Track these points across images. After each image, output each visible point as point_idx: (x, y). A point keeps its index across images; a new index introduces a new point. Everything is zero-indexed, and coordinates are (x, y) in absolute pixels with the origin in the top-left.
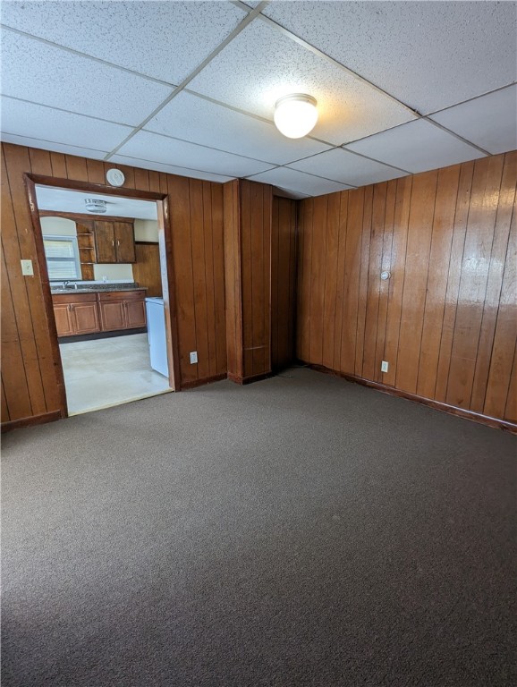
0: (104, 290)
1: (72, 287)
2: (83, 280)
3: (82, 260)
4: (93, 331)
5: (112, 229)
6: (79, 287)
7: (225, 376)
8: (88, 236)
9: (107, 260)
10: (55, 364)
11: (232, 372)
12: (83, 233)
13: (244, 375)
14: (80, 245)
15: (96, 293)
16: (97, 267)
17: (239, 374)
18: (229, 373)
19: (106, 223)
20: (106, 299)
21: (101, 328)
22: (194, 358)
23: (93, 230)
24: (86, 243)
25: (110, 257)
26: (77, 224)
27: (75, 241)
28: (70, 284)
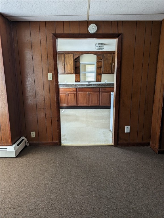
0: (103, 87)
1: (91, 85)
2: (97, 82)
3: (97, 72)
4: (96, 105)
5: (111, 57)
6: (95, 85)
7: (148, 144)
8: (101, 61)
9: (107, 73)
10: (57, 121)
11: (153, 143)
12: (99, 60)
13: (160, 147)
14: (97, 65)
15: (100, 88)
16: (103, 76)
17: (157, 146)
18: (151, 143)
19: (109, 55)
20: (103, 90)
21: (99, 104)
22: (127, 129)
23: (103, 58)
24: (100, 65)
25: (109, 71)
26: (97, 56)
27: (96, 64)
28: (91, 83)
